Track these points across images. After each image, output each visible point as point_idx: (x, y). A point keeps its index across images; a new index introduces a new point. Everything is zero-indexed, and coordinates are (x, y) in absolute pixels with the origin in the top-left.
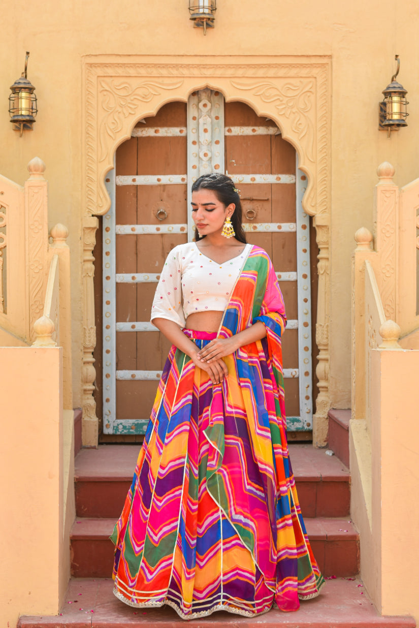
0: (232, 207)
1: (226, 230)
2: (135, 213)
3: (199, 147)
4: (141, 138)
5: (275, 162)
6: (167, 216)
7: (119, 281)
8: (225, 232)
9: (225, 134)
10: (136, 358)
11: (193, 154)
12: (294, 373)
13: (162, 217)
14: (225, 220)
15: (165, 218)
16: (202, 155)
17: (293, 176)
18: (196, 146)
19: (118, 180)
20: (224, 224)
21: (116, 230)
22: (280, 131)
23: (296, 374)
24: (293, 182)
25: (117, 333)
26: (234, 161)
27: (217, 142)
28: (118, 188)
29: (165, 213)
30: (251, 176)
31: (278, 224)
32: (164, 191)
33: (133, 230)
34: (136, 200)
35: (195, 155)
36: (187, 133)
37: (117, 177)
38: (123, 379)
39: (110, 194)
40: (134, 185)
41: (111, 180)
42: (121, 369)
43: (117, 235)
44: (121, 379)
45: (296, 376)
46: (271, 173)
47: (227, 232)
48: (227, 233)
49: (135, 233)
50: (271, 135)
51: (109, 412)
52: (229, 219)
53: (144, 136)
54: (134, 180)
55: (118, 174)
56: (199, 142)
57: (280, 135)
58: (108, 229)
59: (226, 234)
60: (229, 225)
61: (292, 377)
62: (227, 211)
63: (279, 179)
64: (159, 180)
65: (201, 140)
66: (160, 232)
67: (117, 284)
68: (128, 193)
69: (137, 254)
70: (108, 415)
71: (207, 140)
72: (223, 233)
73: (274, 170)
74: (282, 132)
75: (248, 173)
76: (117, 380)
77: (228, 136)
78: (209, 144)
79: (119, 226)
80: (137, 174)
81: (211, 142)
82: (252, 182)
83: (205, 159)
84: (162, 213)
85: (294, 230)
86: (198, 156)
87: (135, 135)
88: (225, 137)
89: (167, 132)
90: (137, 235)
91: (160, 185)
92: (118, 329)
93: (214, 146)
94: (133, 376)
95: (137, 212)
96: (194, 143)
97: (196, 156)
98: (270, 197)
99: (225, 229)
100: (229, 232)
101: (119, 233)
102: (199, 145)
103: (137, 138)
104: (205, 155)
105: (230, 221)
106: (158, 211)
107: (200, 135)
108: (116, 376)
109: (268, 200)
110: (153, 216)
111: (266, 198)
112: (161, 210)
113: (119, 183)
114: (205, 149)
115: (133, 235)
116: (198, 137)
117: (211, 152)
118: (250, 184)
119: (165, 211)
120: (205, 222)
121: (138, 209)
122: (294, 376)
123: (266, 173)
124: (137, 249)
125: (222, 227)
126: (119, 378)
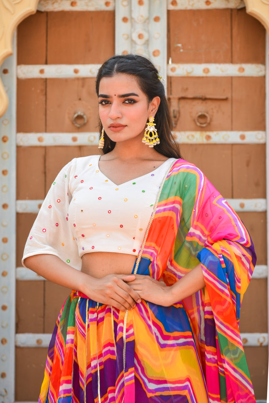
0: (156, 101)
1: (148, 136)
2: (44, 117)
3: (132, 26)
4: (52, 13)
5: (237, 47)
6: (88, 121)
7: (20, 210)
8: (147, 138)
9: (167, 7)
10: (44, 317)
11: (124, 35)
12: (261, 340)
13: (80, 122)
14: (148, 121)
15: (85, 124)
16: (135, 37)
17: (261, 66)
18: (128, 24)
19: (19, 71)
20: (146, 126)
21: (16, 140)
22: (244, 3)
23: (264, 341)
24: (261, 74)
25: (18, 282)
26: (180, 45)
27: (157, 19)
28: (21, 83)
29: (85, 117)
30: (203, 66)
31: (241, 133)
32: (83, 86)
33: (40, 140)
34: (44, 99)
35: (126, 37)
36: (115, 7)
37: (19, 67)
38: (25, 345)
39: (8, 91)
40: (41, 79)
41: (9, 71)
42: (23, 332)
43: (19, 148)
44: (22, 346)
45: (265, 344)
46: (232, 62)
47: (150, 138)
48: (150, 140)
49: (44, 144)
50: (232, 10)
51: (6, 391)
52: (152, 119)
53: (56, 10)
54: (42, 71)
55: (20, 62)
56: (132, 18)
57: (244, 9)
58: (5, 139)
59: (148, 141)
60: (152, 128)
61: (258, 344)
62: (151, 107)
63: (242, 70)
64: (76, 71)
65: (135, 15)
66: (78, 143)
67: (18, 214)
68: (33, 89)
69: (45, 173)
70: (3, 396)
71: (142, 16)
72: (144, 139)
73: (236, 57)
74: (246, 6)
75: (199, 62)
76: (17, 347)
77: (173, 11)
78: (145, 22)
79: (21, 135)
80: (46, 63)
81: (148, 19)
82: (204, 75)
83: (139, 42)
84: (80, 117)
85: (262, 141)
86: (129, 37)
87: (43, 9)
88: (169, 12)
89: (87, 5)
90: (45, 148)
91: (78, 79)
92: (19, 277)
93: (153, 24)
94: (39, 341)
95: (46, 115)
96: (125, 20)
97: (128, 38)
98: (229, 96)
99: (147, 133)
100: (152, 138)
101: (21, 144)
102: (132, 23)
103: (47, 13)
104: (140, 36)
105: (154, 122)
106: (75, 114)
107: (133, 9)
108: (16, 342)
109: (226, 99)
110: (67, 122)
111: (224, 97)
112: (80, 113)
113: (22, 76)
114: (139, 29)
115: (41, 147)
116: (131, 11)
117: (148, 32)
118: (203, 77)
119: (84, 114)
120: (123, 122)
121: (48, 112)
122: (261, 344)
123: (224, 62)
124: (45, 167)
125: (144, 130)
126: (19, 344)
